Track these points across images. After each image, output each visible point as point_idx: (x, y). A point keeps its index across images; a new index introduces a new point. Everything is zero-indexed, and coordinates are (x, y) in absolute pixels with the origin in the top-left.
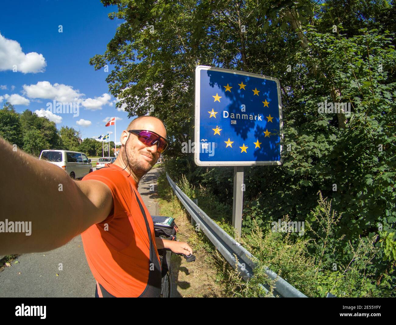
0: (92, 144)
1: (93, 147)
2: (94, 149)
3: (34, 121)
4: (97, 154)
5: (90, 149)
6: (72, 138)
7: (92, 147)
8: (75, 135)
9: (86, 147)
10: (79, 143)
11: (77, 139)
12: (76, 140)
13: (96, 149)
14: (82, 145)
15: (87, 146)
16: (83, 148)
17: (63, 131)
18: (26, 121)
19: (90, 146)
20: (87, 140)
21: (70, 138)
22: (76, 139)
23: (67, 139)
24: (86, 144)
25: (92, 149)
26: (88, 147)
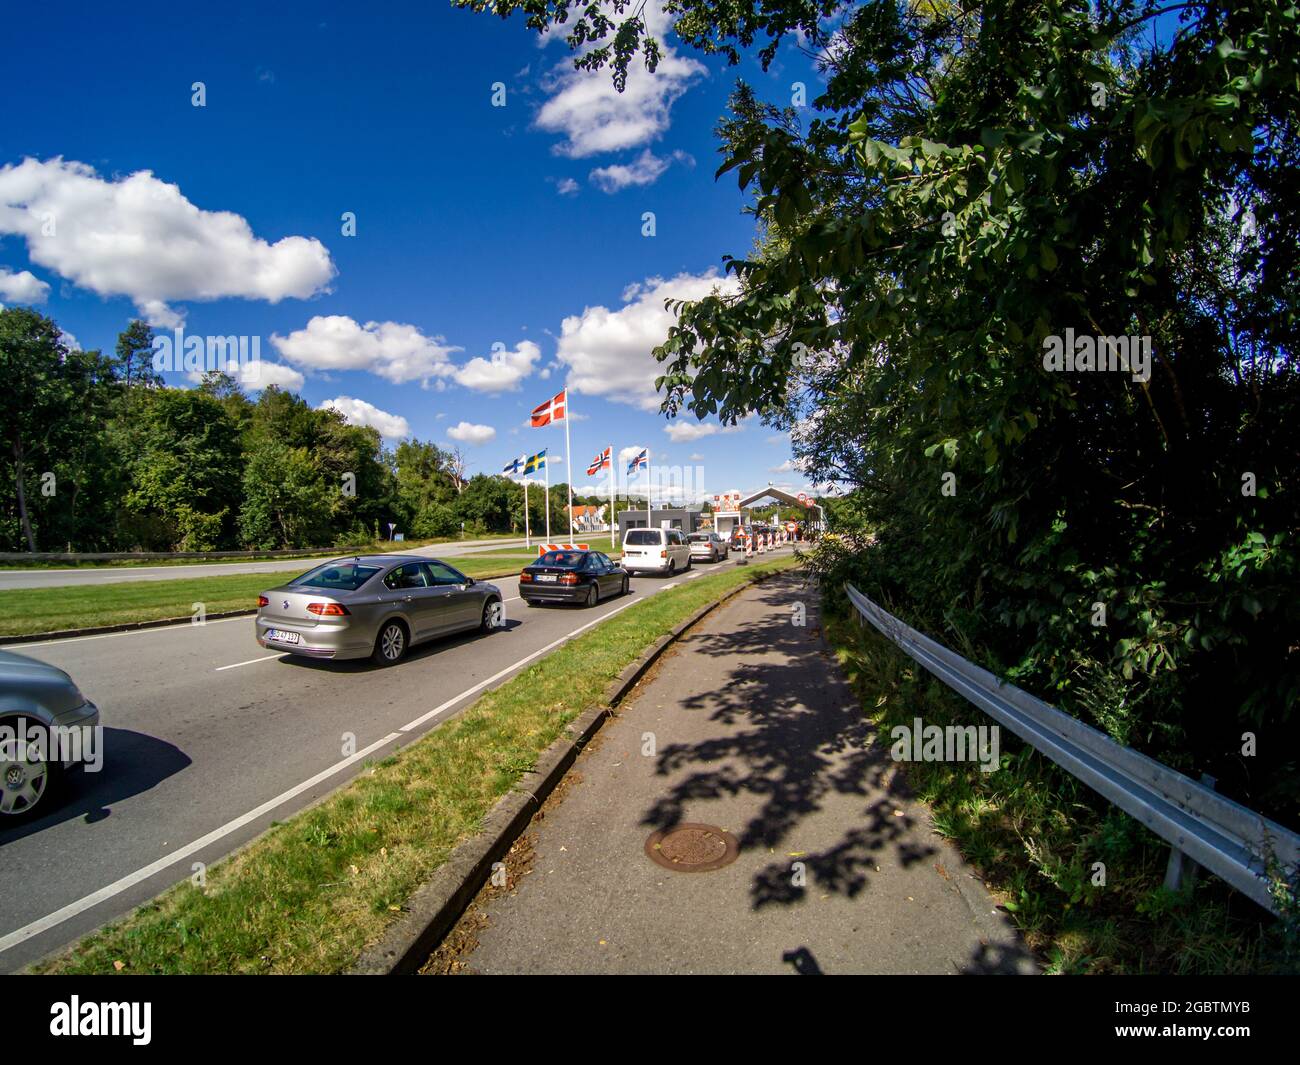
0: (496, 494)
1: (502, 502)
2: (504, 510)
3: (294, 420)
4: (516, 526)
5: (491, 509)
6: (433, 477)
7: (496, 504)
8: (442, 467)
9: (476, 503)
10: (455, 492)
11: (450, 478)
12: (447, 481)
13: (510, 509)
14: (464, 496)
15: (482, 500)
16: (469, 506)
17: (401, 456)
18: (269, 421)
19: (492, 499)
20: (481, 479)
21: (425, 477)
22: (444, 479)
23: (417, 478)
24: (477, 495)
25: (498, 509)
26: (482, 503)
